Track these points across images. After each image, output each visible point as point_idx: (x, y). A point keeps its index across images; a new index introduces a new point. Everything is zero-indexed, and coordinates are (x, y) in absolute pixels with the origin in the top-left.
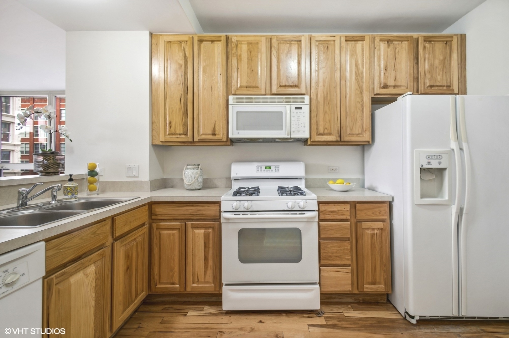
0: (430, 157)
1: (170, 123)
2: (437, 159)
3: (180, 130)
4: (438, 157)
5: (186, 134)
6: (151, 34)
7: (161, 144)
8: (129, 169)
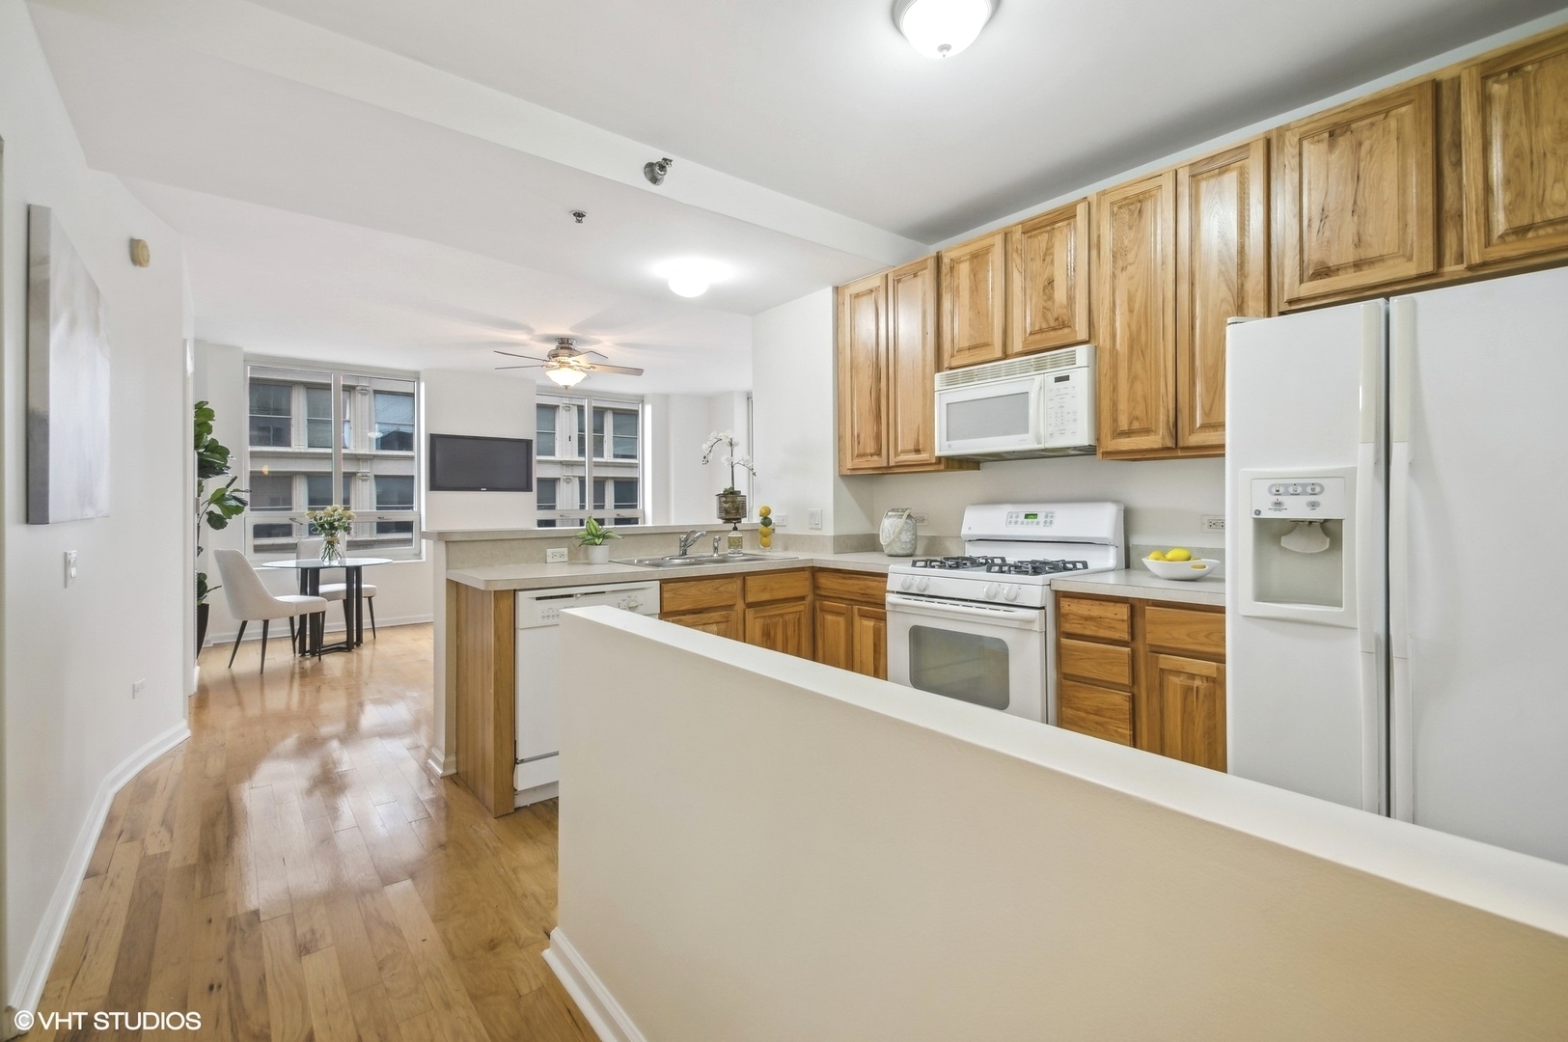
0: (1282, 490)
1: (858, 436)
2: (1304, 493)
3: (871, 448)
4: (1309, 490)
5: (878, 453)
6: (836, 289)
7: (849, 473)
8: (812, 515)
